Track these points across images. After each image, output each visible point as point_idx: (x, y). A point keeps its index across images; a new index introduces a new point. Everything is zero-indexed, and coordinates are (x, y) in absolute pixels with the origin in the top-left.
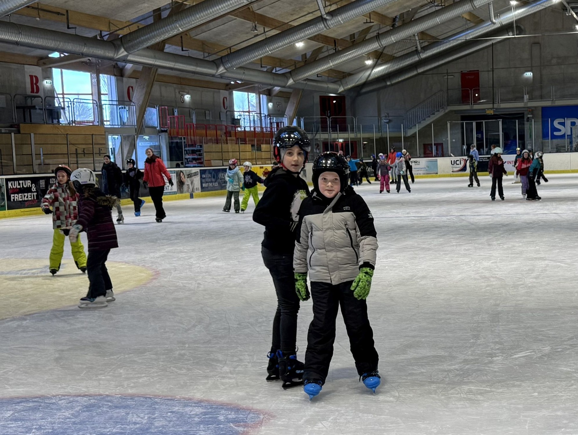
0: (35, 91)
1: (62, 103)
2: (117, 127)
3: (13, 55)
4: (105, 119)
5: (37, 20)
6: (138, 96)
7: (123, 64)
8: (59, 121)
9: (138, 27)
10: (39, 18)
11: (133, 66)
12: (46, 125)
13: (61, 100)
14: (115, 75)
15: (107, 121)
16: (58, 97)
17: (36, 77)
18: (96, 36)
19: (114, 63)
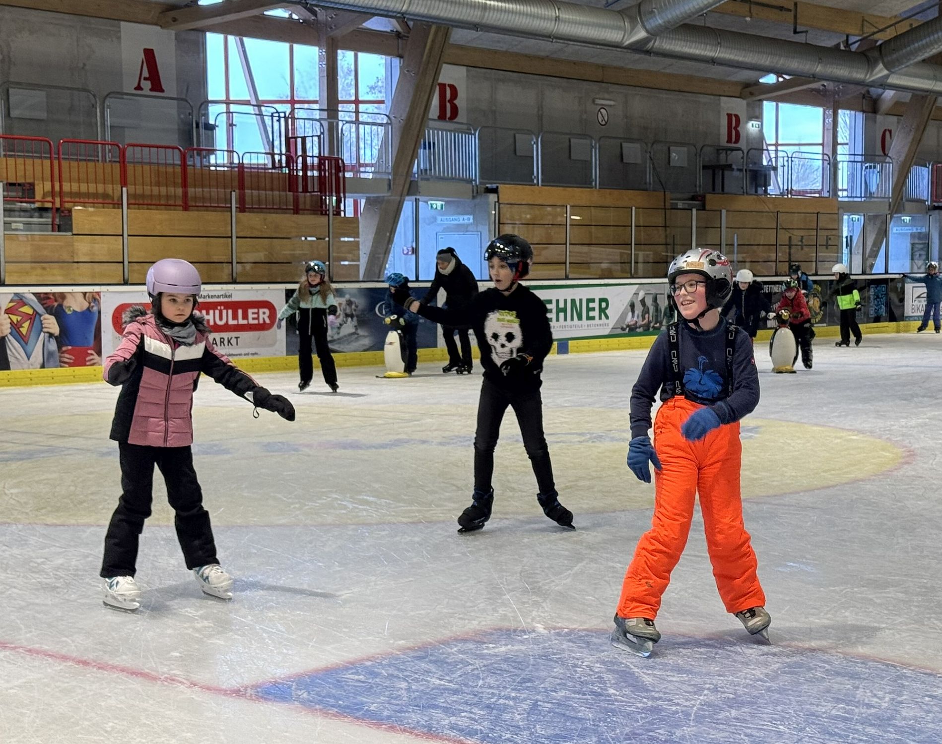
0: (734, 139)
1: (774, 160)
2: (859, 200)
3: (706, 80)
4: (840, 187)
5: (746, 21)
6: (898, 146)
7: (880, 91)
8: (766, 191)
9: (911, 25)
10: (751, 17)
11: (894, 94)
12: (746, 197)
13: (773, 155)
14: (864, 111)
15: (843, 190)
16: (767, 150)
17: (737, 116)
18: (839, 44)
19: (863, 91)
